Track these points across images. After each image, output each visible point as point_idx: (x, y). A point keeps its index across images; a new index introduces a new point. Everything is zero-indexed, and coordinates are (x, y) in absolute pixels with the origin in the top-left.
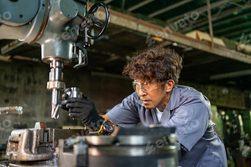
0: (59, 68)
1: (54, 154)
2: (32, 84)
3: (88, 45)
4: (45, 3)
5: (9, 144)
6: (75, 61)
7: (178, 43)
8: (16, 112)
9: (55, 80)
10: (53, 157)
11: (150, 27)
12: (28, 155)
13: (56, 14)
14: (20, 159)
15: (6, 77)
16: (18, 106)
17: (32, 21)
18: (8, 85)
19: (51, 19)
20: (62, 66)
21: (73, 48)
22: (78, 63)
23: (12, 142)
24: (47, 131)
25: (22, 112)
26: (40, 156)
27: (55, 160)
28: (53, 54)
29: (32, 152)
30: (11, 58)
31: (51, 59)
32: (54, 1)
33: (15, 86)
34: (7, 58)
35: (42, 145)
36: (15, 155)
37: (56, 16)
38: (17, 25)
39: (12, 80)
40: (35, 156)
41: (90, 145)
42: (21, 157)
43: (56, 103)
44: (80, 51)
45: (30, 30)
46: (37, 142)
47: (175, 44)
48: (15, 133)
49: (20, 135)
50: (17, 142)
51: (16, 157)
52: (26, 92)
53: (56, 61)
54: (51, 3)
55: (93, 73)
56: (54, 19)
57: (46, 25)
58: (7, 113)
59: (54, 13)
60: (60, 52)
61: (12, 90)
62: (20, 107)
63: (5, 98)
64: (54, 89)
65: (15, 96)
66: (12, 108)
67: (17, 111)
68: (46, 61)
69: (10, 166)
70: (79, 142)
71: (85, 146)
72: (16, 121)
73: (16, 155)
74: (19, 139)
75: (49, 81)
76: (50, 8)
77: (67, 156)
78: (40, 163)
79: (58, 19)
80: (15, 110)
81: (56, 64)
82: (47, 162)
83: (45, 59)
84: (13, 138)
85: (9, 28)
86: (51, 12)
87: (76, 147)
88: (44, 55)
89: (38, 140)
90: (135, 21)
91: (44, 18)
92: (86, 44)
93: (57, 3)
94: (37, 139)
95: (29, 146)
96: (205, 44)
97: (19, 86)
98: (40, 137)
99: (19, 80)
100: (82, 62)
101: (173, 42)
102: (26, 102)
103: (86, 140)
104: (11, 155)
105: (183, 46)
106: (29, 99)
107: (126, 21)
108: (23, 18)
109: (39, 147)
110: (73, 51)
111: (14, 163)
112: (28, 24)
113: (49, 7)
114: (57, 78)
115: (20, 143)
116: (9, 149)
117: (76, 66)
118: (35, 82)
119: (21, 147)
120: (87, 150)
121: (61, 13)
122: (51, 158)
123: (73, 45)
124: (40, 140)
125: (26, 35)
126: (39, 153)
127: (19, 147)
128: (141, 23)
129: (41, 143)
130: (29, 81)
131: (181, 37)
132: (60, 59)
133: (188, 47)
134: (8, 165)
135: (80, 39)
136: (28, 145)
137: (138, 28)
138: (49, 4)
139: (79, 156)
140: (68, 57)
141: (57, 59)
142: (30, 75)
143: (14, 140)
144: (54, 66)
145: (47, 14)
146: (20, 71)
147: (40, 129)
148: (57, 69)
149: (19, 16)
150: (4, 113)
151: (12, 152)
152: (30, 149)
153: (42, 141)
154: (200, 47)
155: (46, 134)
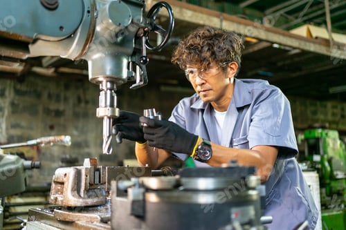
0: (111, 90)
1: (108, 198)
2: (83, 105)
3: (146, 60)
4: (90, 9)
5: (53, 185)
6: (131, 80)
7: (280, 44)
8: (63, 144)
9: (106, 107)
10: (106, 202)
11: (240, 23)
12: (76, 199)
13: (104, 22)
14: (67, 205)
15: (50, 96)
16: (66, 135)
17: (75, 32)
18: (53, 106)
19: (98, 29)
20: (115, 87)
21: (129, 63)
22: (135, 82)
23: (57, 183)
24: (98, 170)
25: (70, 143)
26: (90, 201)
27: (109, 206)
28: (103, 73)
29: (80, 196)
30: (55, 71)
31: (101, 79)
32: (101, 6)
33: (61, 107)
34: (51, 71)
35: (93, 187)
36: (60, 199)
37: (104, 25)
38: (56, 39)
39: (58, 99)
40: (84, 200)
41: (148, 190)
42: (68, 201)
43: (108, 135)
44: (138, 67)
45: (72, 45)
46: (86, 184)
47: (276, 46)
48: (60, 172)
49: (65, 175)
50: (62, 183)
51: (62, 201)
52: (76, 116)
53: (107, 81)
54: (98, 8)
55: (163, 88)
56: (102, 29)
57: (92, 37)
58: (52, 144)
59: (102, 22)
60: (111, 70)
61: (58, 114)
62: (67, 137)
63: (50, 123)
64: (106, 118)
65: (62, 120)
66: (58, 138)
67: (64, 142)
68: (94, 82)
69: (56, 212)
70: (134, 185)
71: (142, 190)
72: (64, 153)
73: (62, 199)
74: (65, 179)
75: (98, 107)
76: (97, 15)
77: (121, 201)
78: (90, 209)
79: (107, 28)
80: (62, 141)
81: (106, 86)
82: (99, 208)
83: (93, 79)
84: (58, 178)
85: (47, 44)
86: (98, 21)
87: (130, 191)
88: (93, 74)
89: (88, 182)
90: (218, 16)
91: (90, 28)
92: (144, 59)
93: (105, 9)
94: (86, 179)
95: (77, 188)
96: (320, 44)
97: (67, 107)
98: (90, 177)
99: (66, 99)
100: (141, 81)
101: (273, 43)
102: (76, 128)
103: (143, 182)
104: (56, 199)
105: (287, 48)
106: (80, 125)
107: (205, 16)
108: (64, 30)
109: (89, 189)
110: (128, 68)
111: (60, 209)
112: (70, 37)
113: (95, 14)
114: (108, 103)
115: (66, 185)
116: (53, 191)
117: (133, 86)
118: (87, 102)
119: (67, 190)
120: (144, 195)
121: (110, 21)
122: (104, 204)
123: (128, 59)
124: (90, 180)
125: (68, 50)
126: (89, 197)
127: (64, 189)
128: (226, 19)
129: (91, 185)
130: (79, 100)
131: (284, 35)
132: (111, 79)
133: (295, 48)
134: (53, 211)
135: (137, 52)
136: (75, 187)
137: (221, 25)
138: (96, 9)
139: (134, 202)
140: (122, 76)
141: (108, 79)
142: (81, 92)
143: (59, 181)
144: (104, 88)
145: (93, 23)
146: (67, 87)
147: (89, 167)
148: (109, 92)
149: (58, 29)
150: (48, 145)
151: (57, 195)
152: (79, 192)
153: (93, 183)
154: (312, 48)
155: (97, 173)
